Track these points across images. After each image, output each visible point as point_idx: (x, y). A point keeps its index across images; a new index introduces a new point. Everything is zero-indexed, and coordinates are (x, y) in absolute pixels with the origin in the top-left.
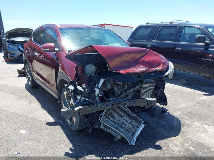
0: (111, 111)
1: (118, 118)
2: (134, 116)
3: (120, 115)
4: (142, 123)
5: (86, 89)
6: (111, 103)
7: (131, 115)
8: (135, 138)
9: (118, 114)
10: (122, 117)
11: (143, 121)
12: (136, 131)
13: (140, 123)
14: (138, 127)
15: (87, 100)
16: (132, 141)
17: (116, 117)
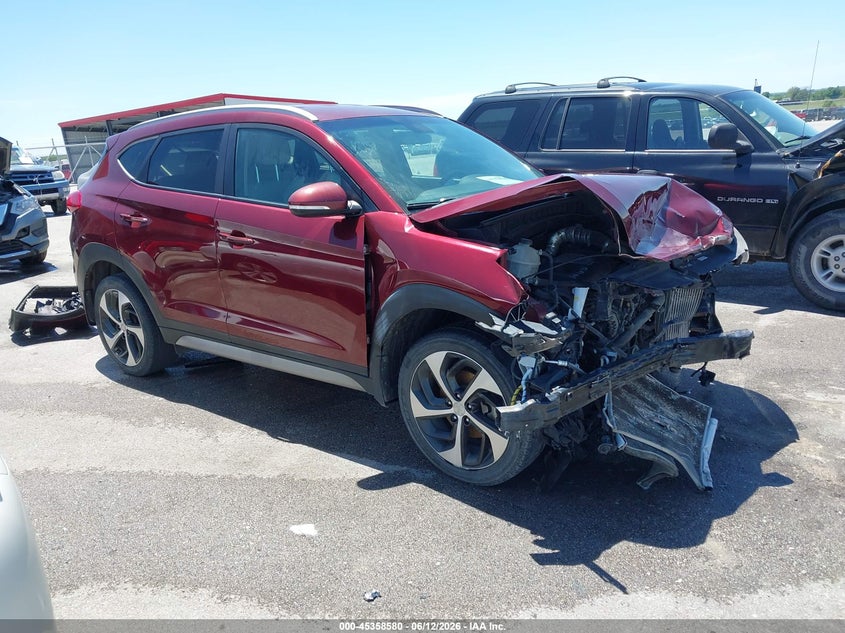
0: (624, 394)
1: (646, 412)
2: (681, 398)
3: (648, 402)
4: (709, 417)
5: (563, 329)
6: (636, 365)
7: (673, 396)
8: (706, 467)
9: (644, 400)
10: (654, 407)
11: (708, 409)
12: (700, 443)
13: (703, 417)
14: (702, 431)
15: (562, 367)
16: (703, 475)
17: (640, 410)
